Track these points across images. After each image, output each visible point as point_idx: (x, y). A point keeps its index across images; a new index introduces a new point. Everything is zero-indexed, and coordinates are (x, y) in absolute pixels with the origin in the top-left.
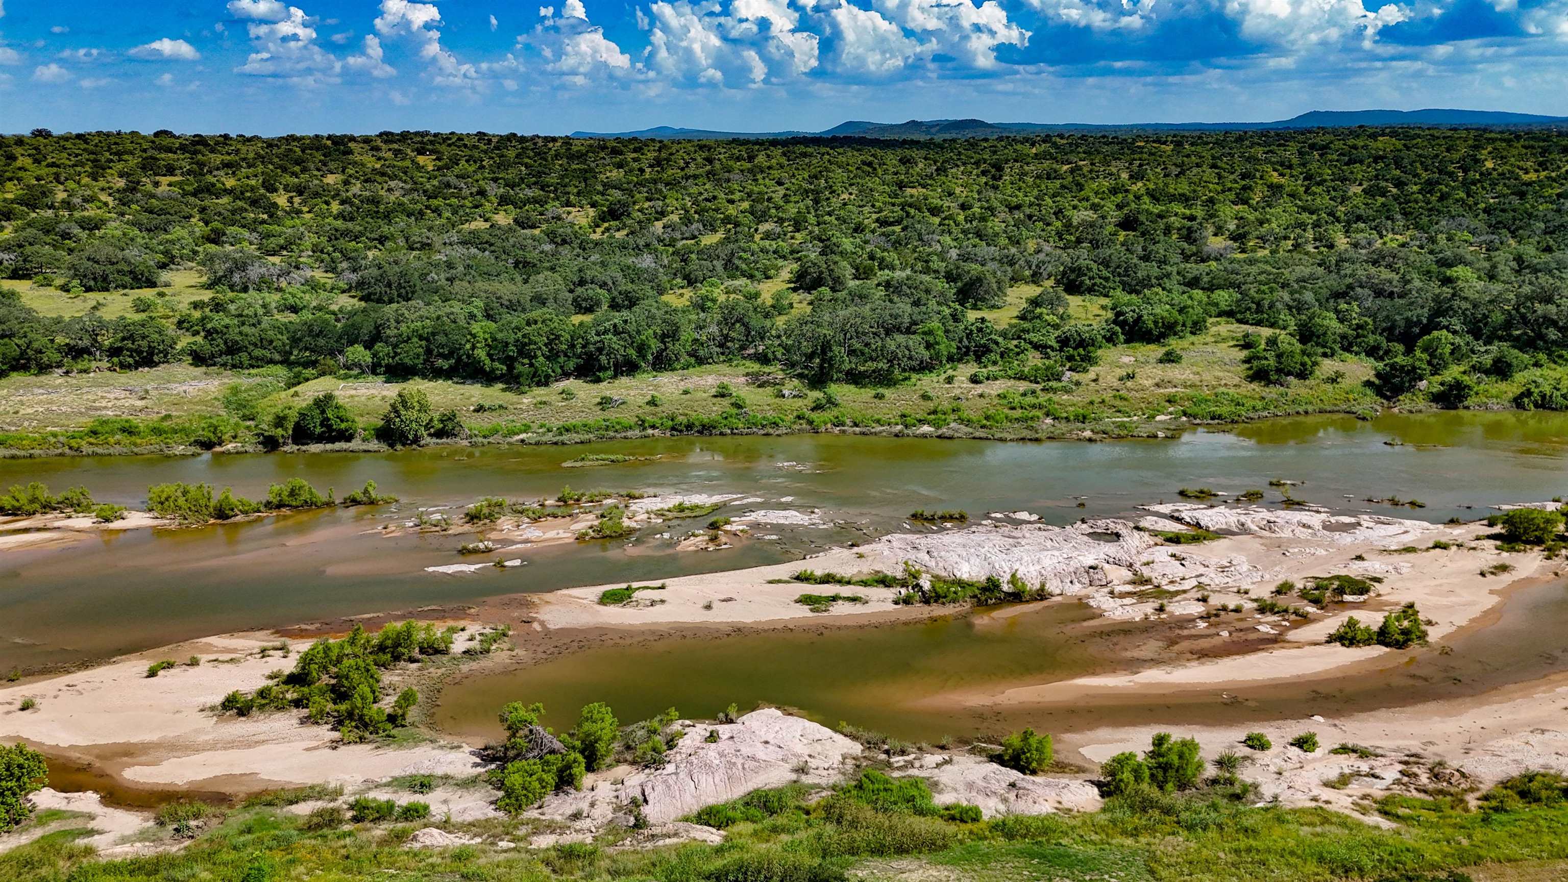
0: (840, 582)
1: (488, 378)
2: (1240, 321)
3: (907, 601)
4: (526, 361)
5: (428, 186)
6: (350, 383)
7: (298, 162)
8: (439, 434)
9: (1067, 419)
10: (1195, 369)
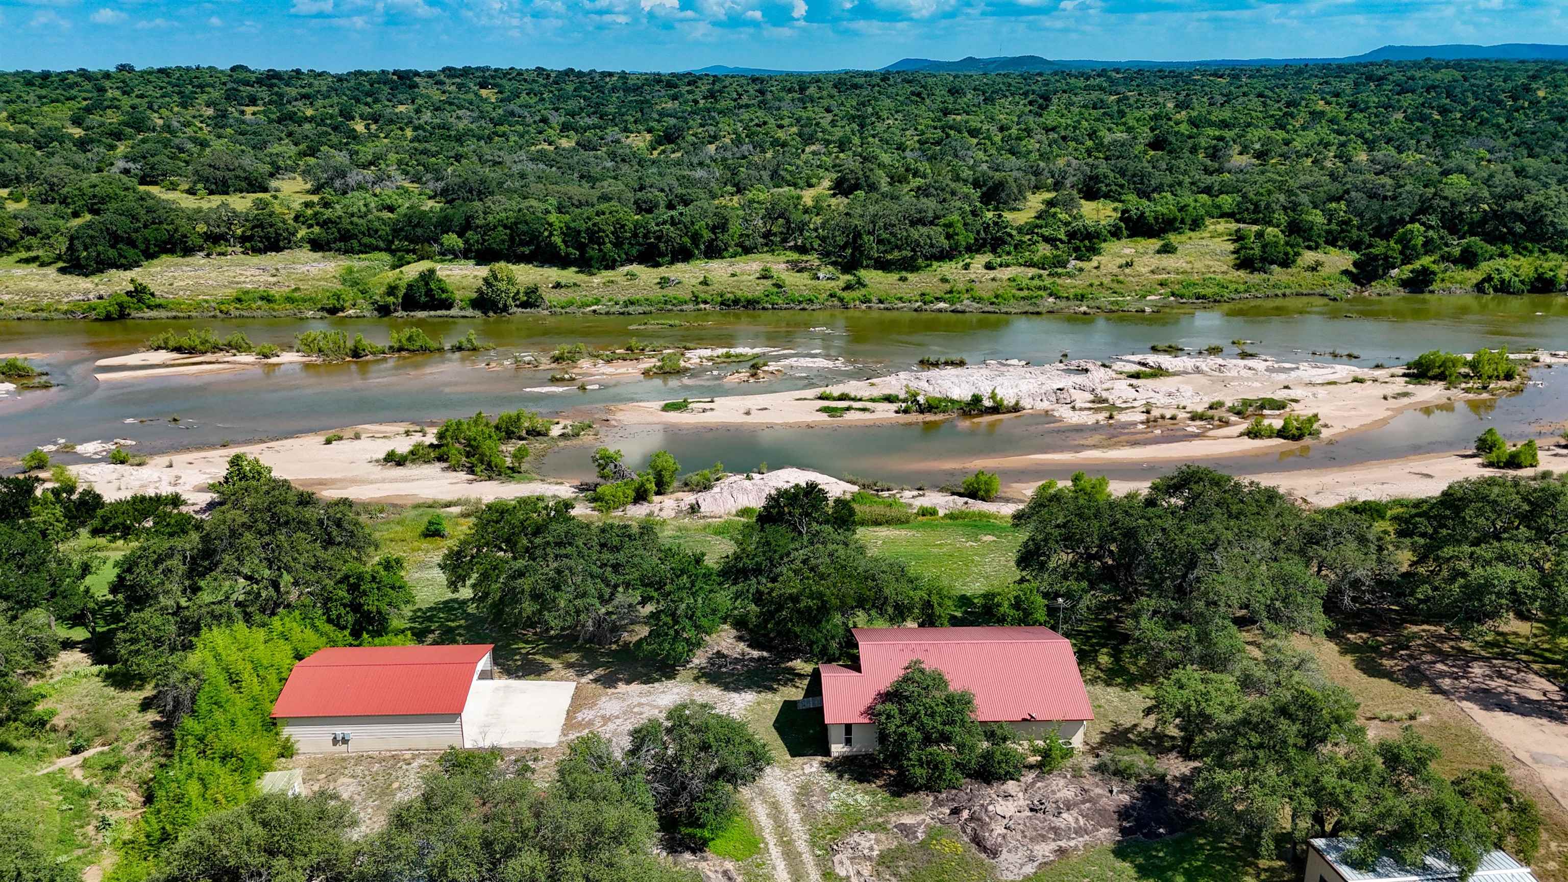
0: (854, 399)
1: (563, 262)
2: (1238, 221)
3: (906, 411)
4: (596, 247)
5: (494, 114)
6: (446, 265)
7: (368, 94)
8: (524, 305)
9: (1068, 298)
10: (1188, 259)
